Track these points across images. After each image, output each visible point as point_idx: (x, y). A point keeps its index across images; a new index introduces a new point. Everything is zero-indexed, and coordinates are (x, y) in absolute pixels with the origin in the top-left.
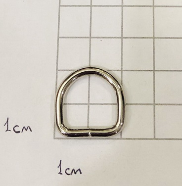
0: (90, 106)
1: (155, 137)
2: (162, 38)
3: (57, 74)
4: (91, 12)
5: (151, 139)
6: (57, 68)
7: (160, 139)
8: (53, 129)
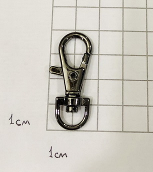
1: (123, 130)
2: (129, 55)
3: (49, 81)
6: (49, 77)
7: (127, 132)
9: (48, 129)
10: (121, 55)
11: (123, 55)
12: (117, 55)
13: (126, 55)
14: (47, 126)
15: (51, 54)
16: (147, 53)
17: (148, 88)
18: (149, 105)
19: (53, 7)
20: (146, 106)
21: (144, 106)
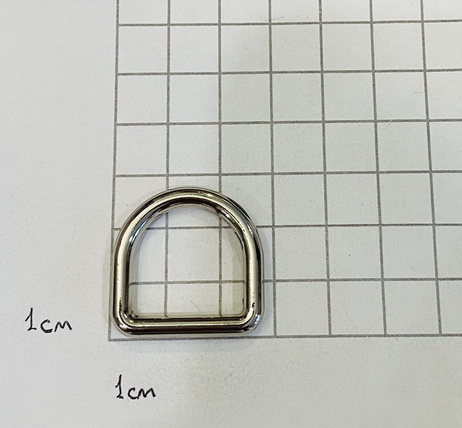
0: (169, 286)
1: (275, 333)
2: (287, 174)
3: (112, 235)
4: (168, 135)
5: (270, 337)
6: (113, 225)
7: (284, 337)
8: (107, 325)
9: (112, 338)
10: (268, 174)
11: (272, 174)
12: (259, 174)
13: (279, 174)
14: (110, 332)
15: (115, 176)
16: (325, 167)
17: (327, 242)
18: (331, 278)
19: (117, 75)
20: (323, 280)
21: (320, 280)
